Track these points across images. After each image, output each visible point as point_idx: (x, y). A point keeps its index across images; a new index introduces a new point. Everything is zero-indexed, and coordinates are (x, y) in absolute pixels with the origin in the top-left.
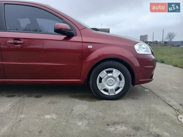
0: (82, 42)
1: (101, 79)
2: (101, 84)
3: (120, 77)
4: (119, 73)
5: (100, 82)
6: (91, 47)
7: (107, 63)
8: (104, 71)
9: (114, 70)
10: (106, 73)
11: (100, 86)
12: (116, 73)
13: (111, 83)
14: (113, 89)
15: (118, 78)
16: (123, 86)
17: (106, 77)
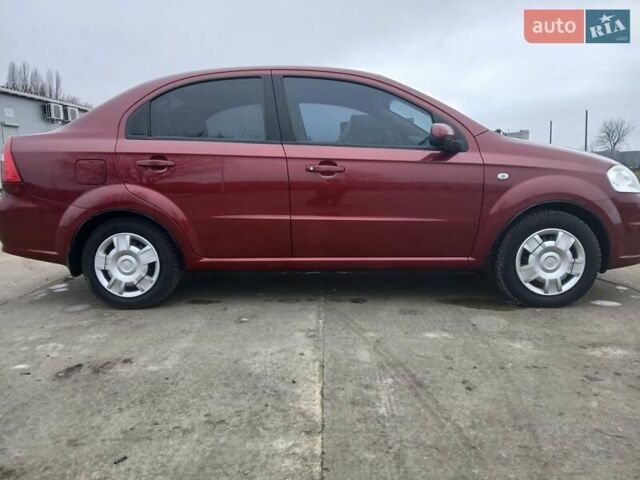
0: (484, 165)
1: (526, 254)
2: (525, 267)
3: (573, 249)
4: (573, 240)
5: (524, 261)
6: (506, 176)
7: (543, 215)
8: (536, 236)
9: (561, 233)
10: (540, 240)
11: (523, 274)
12: (565, 240)
13: (551, 265)
14: (556, 280)
15: (569, 253)
16: (581, 272)
17: (540, 248)
